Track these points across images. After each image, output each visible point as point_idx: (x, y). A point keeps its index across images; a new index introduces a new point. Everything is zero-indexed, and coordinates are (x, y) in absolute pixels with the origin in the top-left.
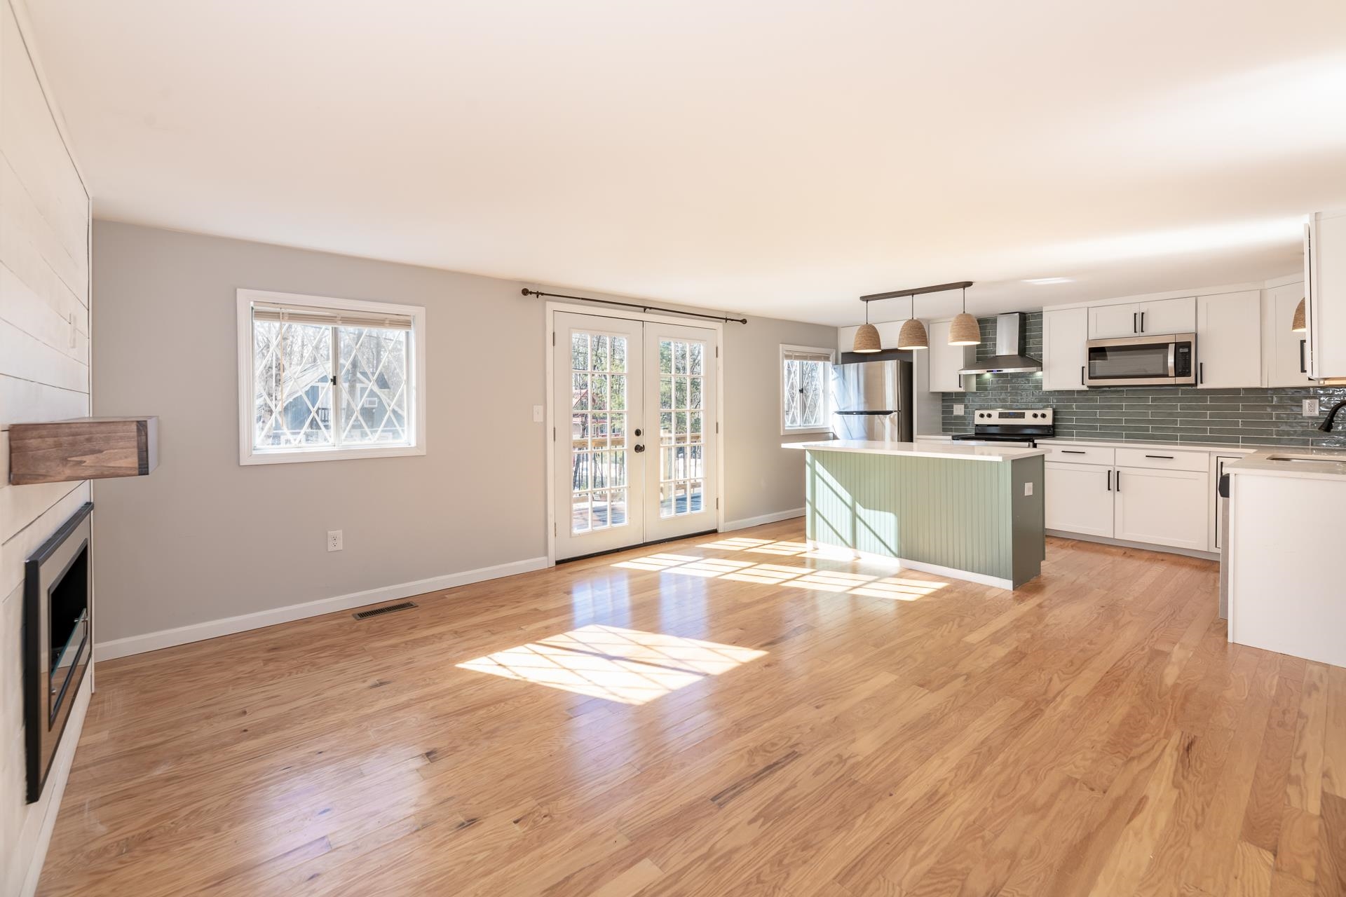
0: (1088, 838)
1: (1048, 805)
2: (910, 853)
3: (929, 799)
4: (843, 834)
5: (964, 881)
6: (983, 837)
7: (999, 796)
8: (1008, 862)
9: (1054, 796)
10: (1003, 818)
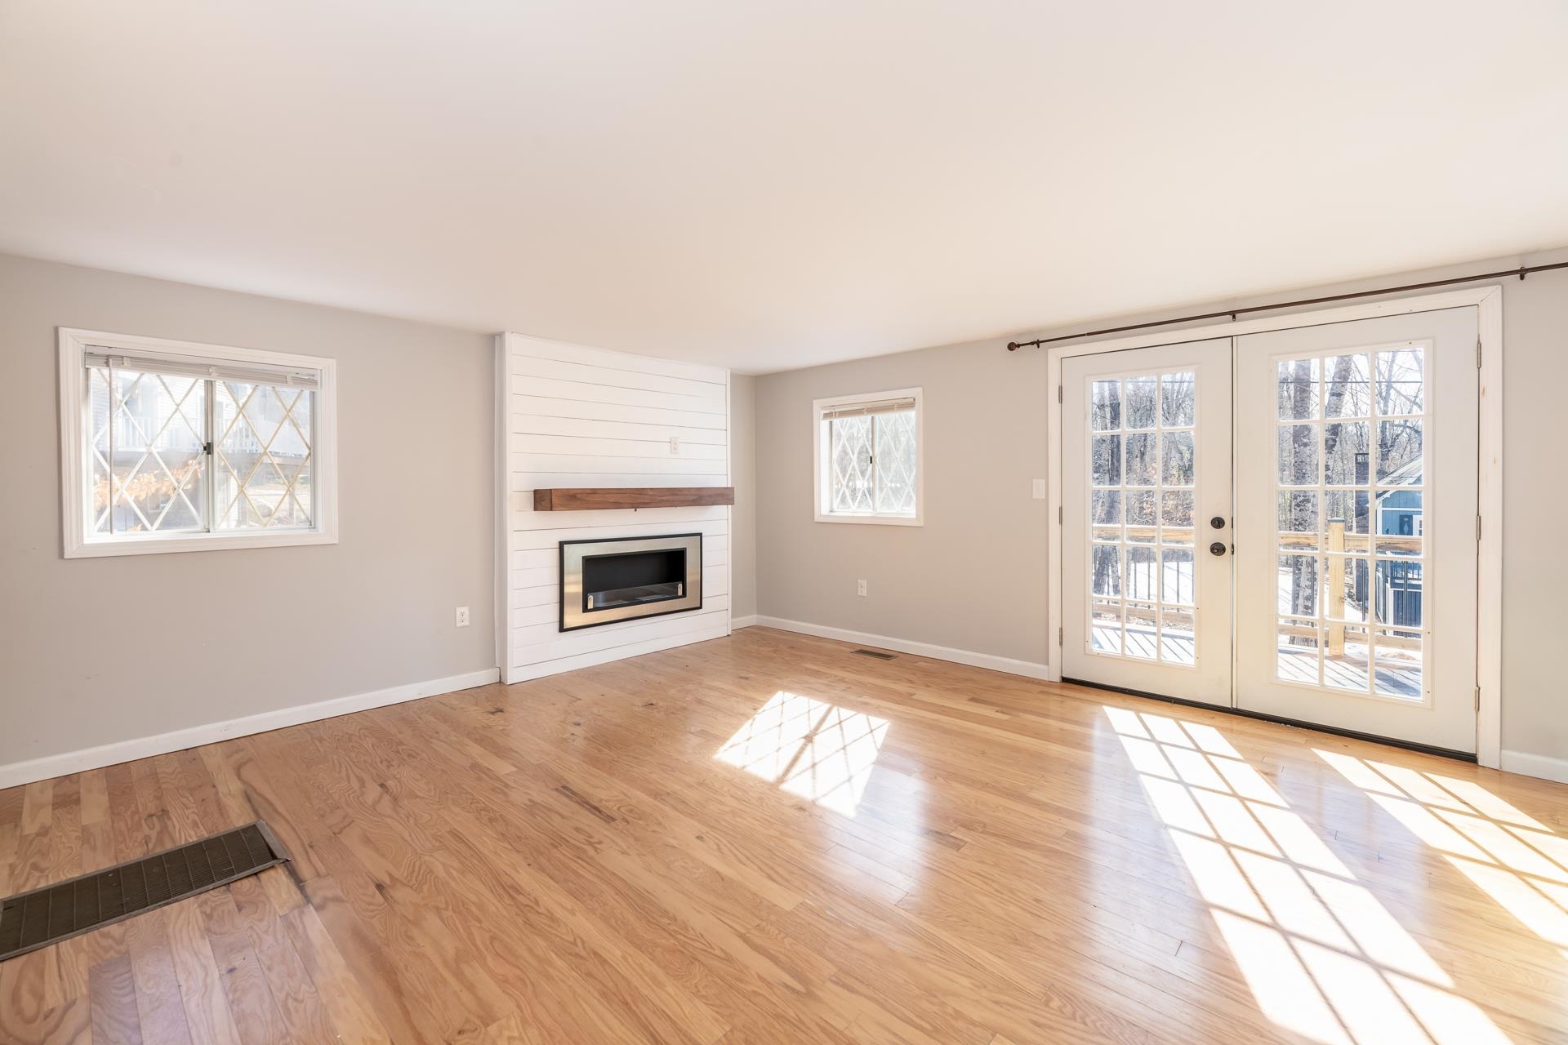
0: (398, 991)
1: (459, 975)
2: (456, 865)
3: (512, 887)
4: (495, 836)
5: (411, 887)
6: (446, 909)
7: (493, 938)
8: (411, 918)
9: (471, 987)
10: (461, 930)
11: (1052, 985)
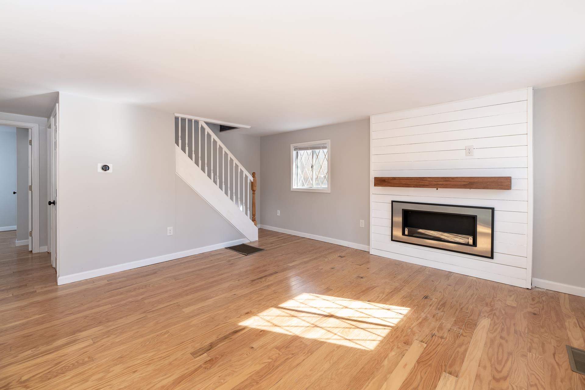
11: (93, 361)
